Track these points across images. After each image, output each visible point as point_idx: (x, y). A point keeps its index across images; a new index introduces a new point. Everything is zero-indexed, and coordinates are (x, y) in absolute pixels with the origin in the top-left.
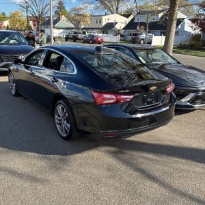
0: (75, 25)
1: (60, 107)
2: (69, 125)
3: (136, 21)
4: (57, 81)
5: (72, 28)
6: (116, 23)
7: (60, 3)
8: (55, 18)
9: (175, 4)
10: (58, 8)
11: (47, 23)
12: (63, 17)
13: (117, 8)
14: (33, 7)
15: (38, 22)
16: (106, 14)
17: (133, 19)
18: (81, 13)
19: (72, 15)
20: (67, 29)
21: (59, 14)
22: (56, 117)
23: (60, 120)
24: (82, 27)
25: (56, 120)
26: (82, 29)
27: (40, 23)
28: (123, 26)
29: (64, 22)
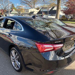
0: (18, 12)
1: (14, 52)
2: (19, 63)
3: (41, 11)
4: (11, 36)
5: (17, 14)
6: (34, 12)
7: (12, 5)
8: (11, 10)
9: (59, 2)
10: (12, 6)
11: (7, 12)
12: (14, 10)
13: (34, 7)
14: (2, 6)
15: (4, 12)
16: (30, 9)
17: (40, 10)
18: (21, 8)
19: (17, 9)
20: (15, 14)
21: (12, 9)
22: (11, 57)
23: (13, 59)
24: (21, 13)
25: (11, 59)
26: (21, 14)
27: (5, 12)
28: (37, 13)
29: (14, 11)
